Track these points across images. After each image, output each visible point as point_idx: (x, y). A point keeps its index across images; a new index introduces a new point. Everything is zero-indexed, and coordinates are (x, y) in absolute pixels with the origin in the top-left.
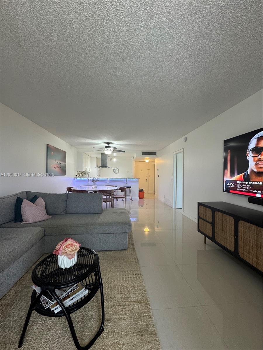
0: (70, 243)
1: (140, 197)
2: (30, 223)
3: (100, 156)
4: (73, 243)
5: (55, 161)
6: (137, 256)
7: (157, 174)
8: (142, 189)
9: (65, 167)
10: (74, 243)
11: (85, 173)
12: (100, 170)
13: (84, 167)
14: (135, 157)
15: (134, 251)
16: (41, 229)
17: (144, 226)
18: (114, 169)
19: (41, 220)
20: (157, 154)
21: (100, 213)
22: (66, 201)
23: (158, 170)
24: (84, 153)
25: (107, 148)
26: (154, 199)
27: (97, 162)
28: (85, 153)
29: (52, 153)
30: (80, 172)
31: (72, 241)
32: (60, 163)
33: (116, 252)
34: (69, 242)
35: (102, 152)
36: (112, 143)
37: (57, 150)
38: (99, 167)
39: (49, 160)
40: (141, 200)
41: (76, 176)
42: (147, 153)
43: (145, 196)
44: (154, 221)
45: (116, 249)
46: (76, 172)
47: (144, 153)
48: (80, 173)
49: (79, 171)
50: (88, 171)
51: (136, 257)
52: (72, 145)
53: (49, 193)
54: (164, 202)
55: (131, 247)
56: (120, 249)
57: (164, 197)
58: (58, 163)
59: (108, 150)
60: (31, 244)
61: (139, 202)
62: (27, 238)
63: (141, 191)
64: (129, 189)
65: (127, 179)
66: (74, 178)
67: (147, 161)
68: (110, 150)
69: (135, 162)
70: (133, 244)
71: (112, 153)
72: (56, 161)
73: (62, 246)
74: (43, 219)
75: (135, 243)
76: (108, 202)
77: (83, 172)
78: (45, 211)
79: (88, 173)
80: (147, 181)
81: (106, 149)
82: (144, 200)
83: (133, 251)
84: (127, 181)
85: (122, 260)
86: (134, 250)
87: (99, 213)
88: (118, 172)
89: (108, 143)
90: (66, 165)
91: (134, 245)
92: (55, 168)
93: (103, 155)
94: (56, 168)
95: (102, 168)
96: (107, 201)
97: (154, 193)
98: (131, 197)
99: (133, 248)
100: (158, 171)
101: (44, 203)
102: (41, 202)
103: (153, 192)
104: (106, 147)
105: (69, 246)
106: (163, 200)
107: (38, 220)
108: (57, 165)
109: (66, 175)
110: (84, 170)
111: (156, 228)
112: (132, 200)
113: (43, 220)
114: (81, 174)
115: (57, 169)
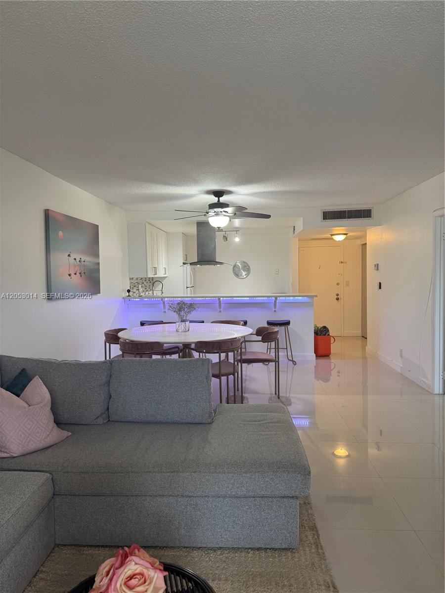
0: (137, 571)
1: (320, 352)
2: (14, 457)
3: (193, 230)
4: (145, 571)
5: (69, 255)
6: (331, 576)
7: (372, 278)
8: (325, 327)
9: (98, 270)
10: (147, 568)
11: (153, 282)
12: (194, 272)
13: (150, 266)
14: (300, 228)
15: (322, 556)
16: (43, 477)
17: (332, 439)
18: (235, 266)
19: (41, 446)
20: (374, 214)
21: (206, 422)
22: (108, 383)
23: (377, 267)
24: (148, 226)
25: (216, 210)
26: (365, 358)
27: (186, 248)
28: (150, 224)
29: (61, 233)
30: (137, 279)
31: (141, 562)
32: (83, 260)
33: (263, 554)
34: (133, 566)
35: (202, 219)
36: (229, 192)
37: (74, 223)
38: (191, 264)
39: (53, 257)
40: (322, 361)
41: (129, 291)
42: (341, 212)
43: (334, 347)
44: (365, 426)
45: (263, 546)
46: (128, 282)
47: (329, 215)
48: (138, 283)
49: (135, 277)
50: (161, 274)
51: (328, 579)
52: (111, 204)
53: (60, 359)
54: (400, 371)
55: (310, 537)
56: (273, 546)
57: (401, 356)
58: (78, 260)
59: (217, 214)
60: (20, 527)
61: (315, 366)
62: (8, 512)
63: (321, 333)
64: (283, 328)
65: (276, 298)
66: (123, 298)
67: (339, 238)
68: (225, 214)
69: (299, 240)
70: (314, 528)
71: (230, 220)
72: (73, 257)
73: (113, 584)
74: (49, 441)
75: (319, 526)
76: (225, 377)
77: (147, 279)
78: (52, 417)
79: (160, 280)
80: (338, 299)
81: (212, 212)
82: (332, 361)
83: (318, 553)
84: (277, 304)
85: (284, 586)
86: (320, 551)
87: (204, 421)
88: (248, 275)
89: (218, 194)
90: (99, 263)
91: (317, 532)
92: (70, 275)
93: (203, 226)
94: (73, 275)
95: (201, 265)
96: (223, 371)
97: (364, 337)
98: (289, 354)
99: (318, 545)
100: (378, 269)
101: (48, 396)
102: (38, 390)
103: (359, 332)
104: (212, 206)
105: (133, 582)
106: (397, 365)
107: (33, 446)
108: (75, 266)
109: (100, 293)
110: (150, 275)
111: (372, 451)
112: (294, 363)
113: (46, 445)
114: (140, 286)
115: (76, 279)
